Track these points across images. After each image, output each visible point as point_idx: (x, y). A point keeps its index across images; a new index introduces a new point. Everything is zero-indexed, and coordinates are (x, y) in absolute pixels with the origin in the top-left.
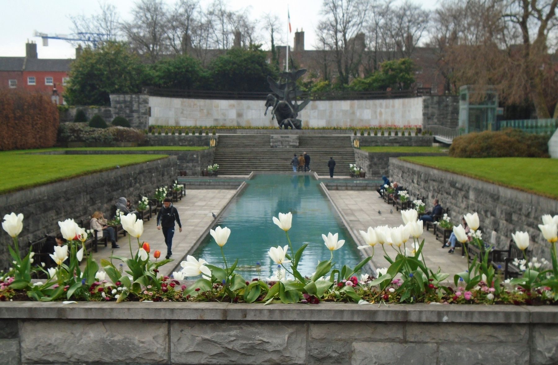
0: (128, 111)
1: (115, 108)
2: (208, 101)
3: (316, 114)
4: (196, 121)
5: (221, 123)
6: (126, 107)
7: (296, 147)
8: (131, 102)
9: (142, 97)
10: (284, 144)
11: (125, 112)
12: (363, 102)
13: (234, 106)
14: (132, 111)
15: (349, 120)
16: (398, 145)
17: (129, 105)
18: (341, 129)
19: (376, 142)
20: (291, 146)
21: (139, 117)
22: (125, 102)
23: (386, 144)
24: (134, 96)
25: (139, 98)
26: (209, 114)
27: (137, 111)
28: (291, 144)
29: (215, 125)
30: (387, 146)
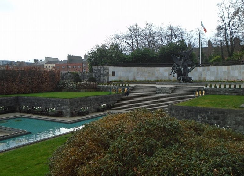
0: (99, 74)
1: (94, 72)
2: (152, 68)
3: (209, 74)
4: (146, 78)
5: (160, 79)
6: (98, 72)
7: (170, 93)
8: (100, 70)
9: (105, 67)
10: (163, 91)
11: (98, 74)
12: (234, 66)
13: (167, 70)
14: (101, 74)
15: (226, 77)
16: (235, 94)
17: (99, 71)
18: (222, 81)
19: (220, 92)
20: (167, 93)
21: (103, 77)
22: (98, 69)
23: (227, 93)
24: (101, 67)
25: (103, 68)
26: (153, 74)
27: (103, 74)
28: (167, 91)
29: (157, 80)
30: (227, 95)
